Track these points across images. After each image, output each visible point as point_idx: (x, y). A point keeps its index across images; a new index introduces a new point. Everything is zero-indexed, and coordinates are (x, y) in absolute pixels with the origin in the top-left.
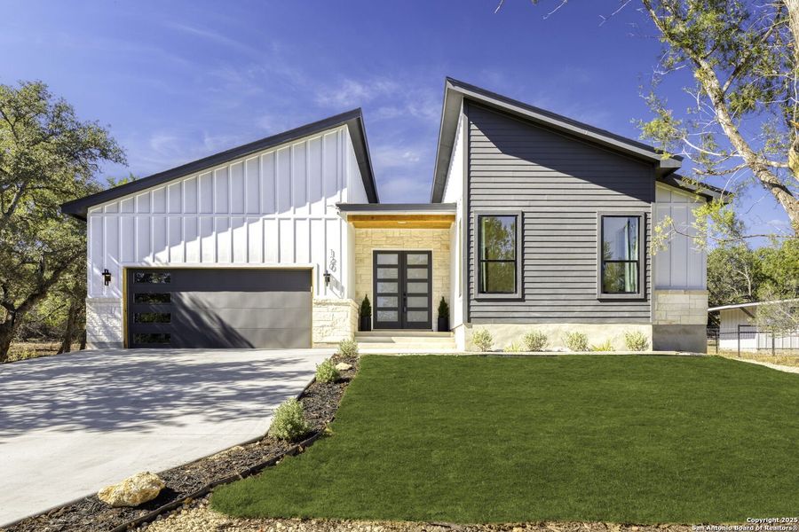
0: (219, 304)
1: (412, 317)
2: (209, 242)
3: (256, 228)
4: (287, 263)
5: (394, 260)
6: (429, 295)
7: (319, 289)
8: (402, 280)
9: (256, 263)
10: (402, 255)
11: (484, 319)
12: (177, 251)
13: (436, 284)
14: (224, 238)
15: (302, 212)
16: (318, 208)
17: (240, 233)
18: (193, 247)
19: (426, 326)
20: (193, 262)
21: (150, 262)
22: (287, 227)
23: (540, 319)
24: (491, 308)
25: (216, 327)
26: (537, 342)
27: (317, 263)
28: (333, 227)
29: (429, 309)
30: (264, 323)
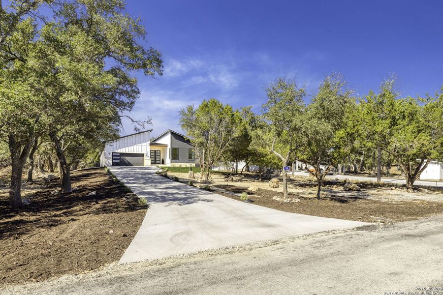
0: (128, 159)
1: (157, 162)
2: (127, 148)
3: (135, 146)
4: (140, 153)
5: (154, 152)
6: (160, 158)
7: (145, 157)
8: (155, 155)
9: (135, 152)
10: (155, 151)
11: (173, 162)
12: (121, 150)
13: (161, 156)
14: (130, 148)
15: (143, 144)
16: (145, 144)
17: (132, 147)
18: (124, 149)
19: (160, 163)
20: (124, 152)
21: (117, 151)
22: (140, 147)
23: (181, 162)
24: (174, 161)
25: (127, 162)
26: (181, 165)
27: (145, 153)
28: (148, 147)
29: (160, 161)
30: (136, 162)
